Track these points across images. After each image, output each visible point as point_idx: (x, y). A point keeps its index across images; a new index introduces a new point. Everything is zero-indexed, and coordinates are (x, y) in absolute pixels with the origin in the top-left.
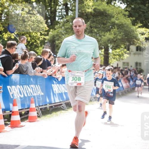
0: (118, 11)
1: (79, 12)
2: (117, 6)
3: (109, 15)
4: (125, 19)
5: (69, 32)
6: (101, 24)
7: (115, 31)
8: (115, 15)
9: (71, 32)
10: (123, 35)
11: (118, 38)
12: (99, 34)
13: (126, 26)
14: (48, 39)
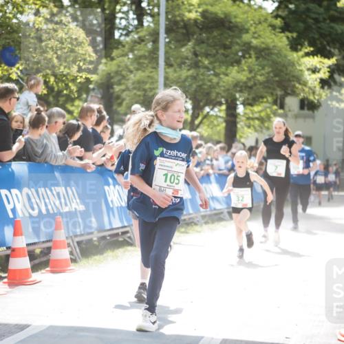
0: (257, 17)
1: (167, 19)
2: (255, 4)
3: (237, 27)
4: (273, 36)
5: (145, 65)
6: (217, 47)
7: (251, 63)
8: (251, 25)
9: (150, 65)
10: (268, 73)
11: (258, 80)
12: (214, 71)
13: (276, 51)
14: (96, 82)
